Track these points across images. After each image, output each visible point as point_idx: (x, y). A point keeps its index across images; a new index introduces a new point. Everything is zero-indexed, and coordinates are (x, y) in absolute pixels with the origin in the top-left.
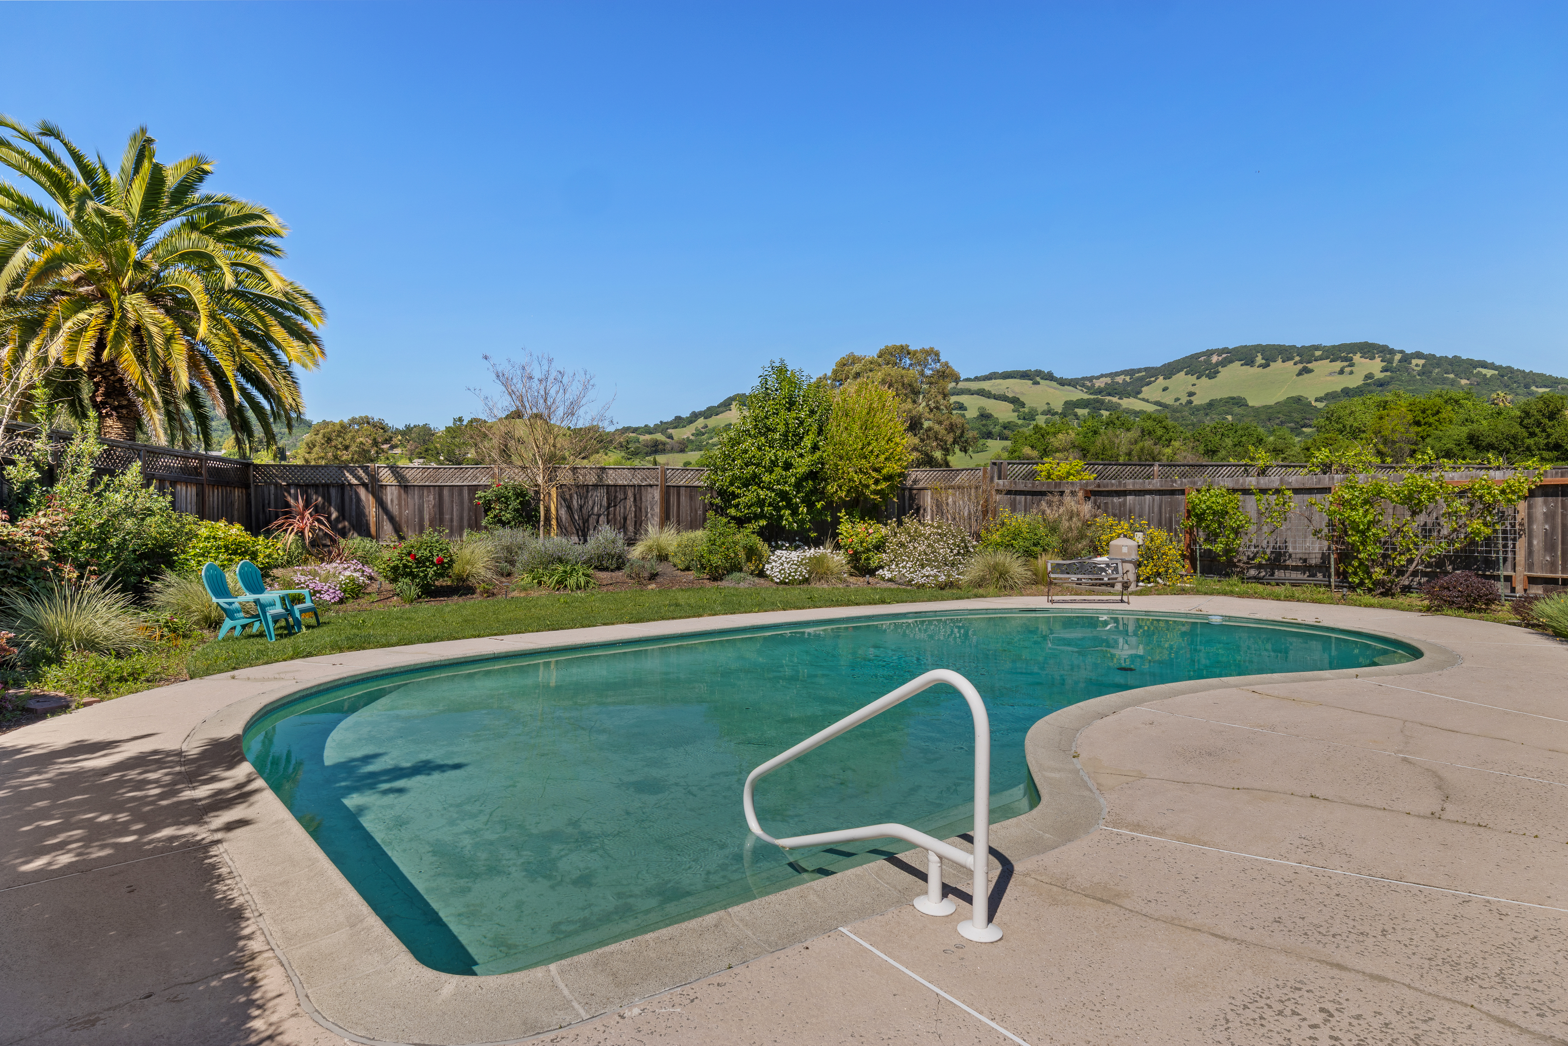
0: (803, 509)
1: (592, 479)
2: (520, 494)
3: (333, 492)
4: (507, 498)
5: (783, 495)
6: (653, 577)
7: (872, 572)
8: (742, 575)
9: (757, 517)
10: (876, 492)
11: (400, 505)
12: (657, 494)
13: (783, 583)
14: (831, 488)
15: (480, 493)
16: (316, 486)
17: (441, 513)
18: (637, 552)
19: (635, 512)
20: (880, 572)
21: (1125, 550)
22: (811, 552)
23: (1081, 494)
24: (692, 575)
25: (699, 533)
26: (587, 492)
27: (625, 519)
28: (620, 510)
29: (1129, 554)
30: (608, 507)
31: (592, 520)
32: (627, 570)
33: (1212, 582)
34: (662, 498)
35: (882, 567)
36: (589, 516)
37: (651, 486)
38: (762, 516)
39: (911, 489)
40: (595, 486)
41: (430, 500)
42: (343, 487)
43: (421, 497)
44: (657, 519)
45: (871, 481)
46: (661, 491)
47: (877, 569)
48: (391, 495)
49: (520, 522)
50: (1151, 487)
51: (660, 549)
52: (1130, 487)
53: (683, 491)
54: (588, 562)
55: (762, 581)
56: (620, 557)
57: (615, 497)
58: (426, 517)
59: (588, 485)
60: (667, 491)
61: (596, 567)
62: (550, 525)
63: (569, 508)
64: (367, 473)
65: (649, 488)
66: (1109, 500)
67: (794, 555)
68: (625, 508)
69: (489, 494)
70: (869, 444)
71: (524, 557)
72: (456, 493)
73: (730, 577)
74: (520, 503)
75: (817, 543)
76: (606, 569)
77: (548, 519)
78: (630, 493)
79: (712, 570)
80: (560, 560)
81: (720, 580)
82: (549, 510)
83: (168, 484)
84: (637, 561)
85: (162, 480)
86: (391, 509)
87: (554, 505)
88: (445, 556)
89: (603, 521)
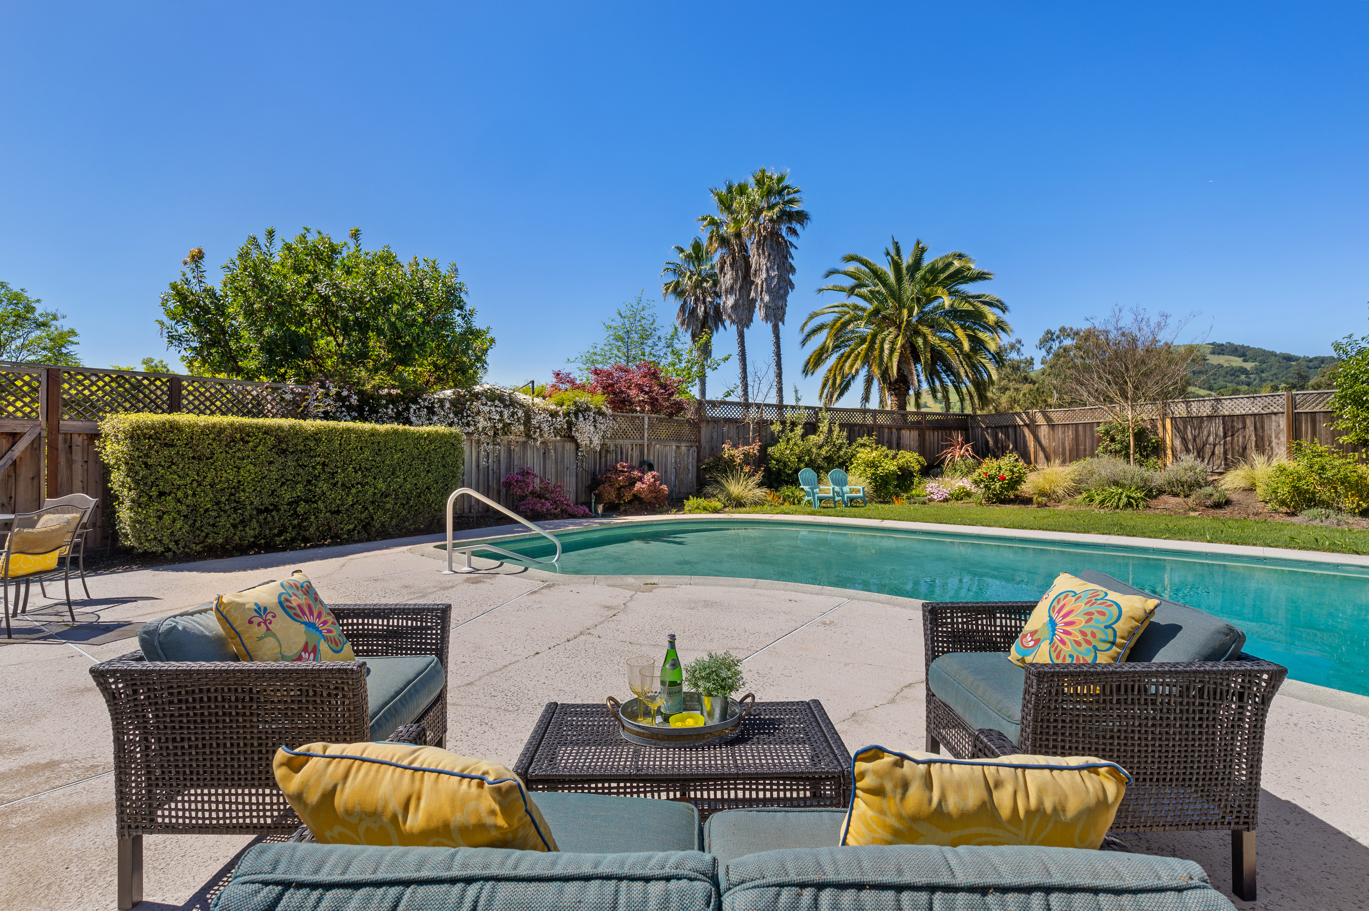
1: (1206, 411)
3: (1010, 430)
6: (1219, 505)
8: (1327, 512)
11: (1049, 438)
12: (1283, 422)
16: (1001, 427)
17: (1077, 445)
19: (1256, 442)
24: (1269, 507)
26: (1202, 421)
27: (1244, 448)
28: (1238, 438)
30: (1225, 436)
31: (1208, 450)
32: (1193, 497)
34: (1289, 422)
36: (1204, 445)
37: (1275, 414)
40: (1210, 417)
41: (1070, 433)
42: (1015, 427)
43: (1064, 433)
44: (1283, 449)
46: (1289, 416)
48: (1044, 432)
57: (1233, 427)
58: (1067, 448)
59: (1202, 417)
62: (1165, 455)
63: (1184, 438)
64: (1029, 417)
65: (1273, 417)
68: (1244, 437)
72: (1088, 429)
73: (1308, 512)
77: (1162, 449)
78: (1249, 422)
79: (1283, 503)
80: (1116, 483)
81: (1293, 514)
82: (1164, 440)
83: (894, 430)
84: (1209, 489)
85: (890, 428)
86: (1044, 442)
87: (1169, 436)
88: (1008, 475)
89: (1219, 450)
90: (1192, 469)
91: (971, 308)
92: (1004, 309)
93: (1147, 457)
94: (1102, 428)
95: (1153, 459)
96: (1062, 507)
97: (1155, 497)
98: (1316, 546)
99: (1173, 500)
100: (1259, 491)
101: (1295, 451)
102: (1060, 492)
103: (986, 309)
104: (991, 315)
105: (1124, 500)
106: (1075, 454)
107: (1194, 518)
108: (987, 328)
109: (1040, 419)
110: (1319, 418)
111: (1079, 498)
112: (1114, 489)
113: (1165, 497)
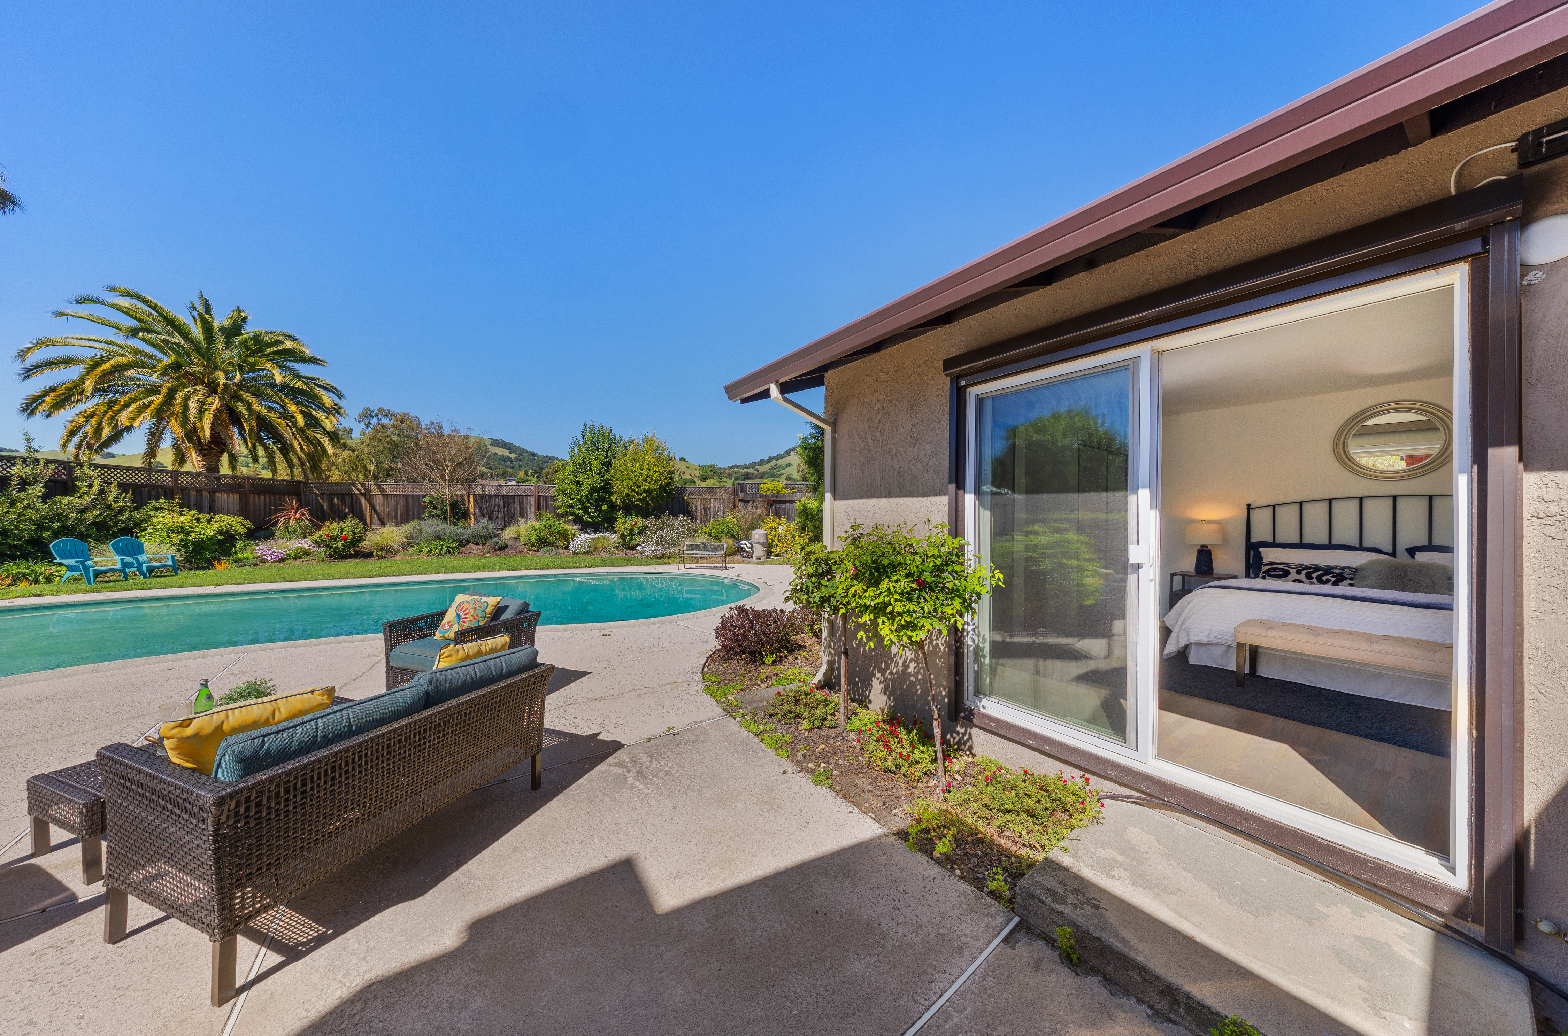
0: (592, 510)
1: (494, 491)
3: (347, 498)
5: (580, 502)
6: (502, 549)
7: (633, 548)
8: (552, 548)
10: (639, 500)
11: (384, 505)
12: (532, 500)
13: (574, 553)
14: (613, 498)
15: (424, 499)
16: (337, 495)
17: (407, 510)
18: (504, 534)
19: (520, 510)
20: (638, 548)
22: (599, 535)
26: (491, 499)
27: (514, 514)
28: (510, 509)
29: (759, 539)
30: (504, 507)
31: (494, 515)
32: (487, 544)
34: (536, 503)
35: (639, 545)
36: (492, 512)
37: (529, 495)
39: (687, 499)
40: (496, 496)
41: (402, 502)
42: (352, 495)
43: (396, 501)
45: (635, 494)
46: (535, 498)
47: (636, 546)
48: (378, 500)
51: (517, 532)
55: (563, 552)
56: (487, 537)
57: (508, 502)
58: (399, 513)
59: (491, 496)
60: (539, 499)
63: (480, 508)
64: (364, 488)
65: (528, 497)
67: (588, 537)
68: (514, 508)
72: (416, 499)
73: (543, 550)
75: (602, 530)
77: (467, 515)
78: (516, 499)
79: (533, 545)
80: (439, 538)
81: (537, 551)
82: (468, 509)
83: (205, 493)
84: (496, 539)
85: (199, 491)
86: (378, 508)
87: (471, 505)
88: (350, 536)
89: (501, 515)
90: (487, 527)
91: (305, 387)
92: (340, 397)
93: (458, 519)
94: (427, 499)
95: (462, 522)
96: (398, 558)
97: (464, 546)
98: (548, 567)
99: (475, 547)
100: (522, 539)
101: (538, 517)
102: (396, 547)
103: (321, 392)
104: (328, 399)
105: (445, 549)
106: (404, 518)
107: (489, 557)
108: (322, 407)
109: (375, 490)
110: (549, 499)
111: (412, 550)
112: (437, 542)
113: (470, 546)
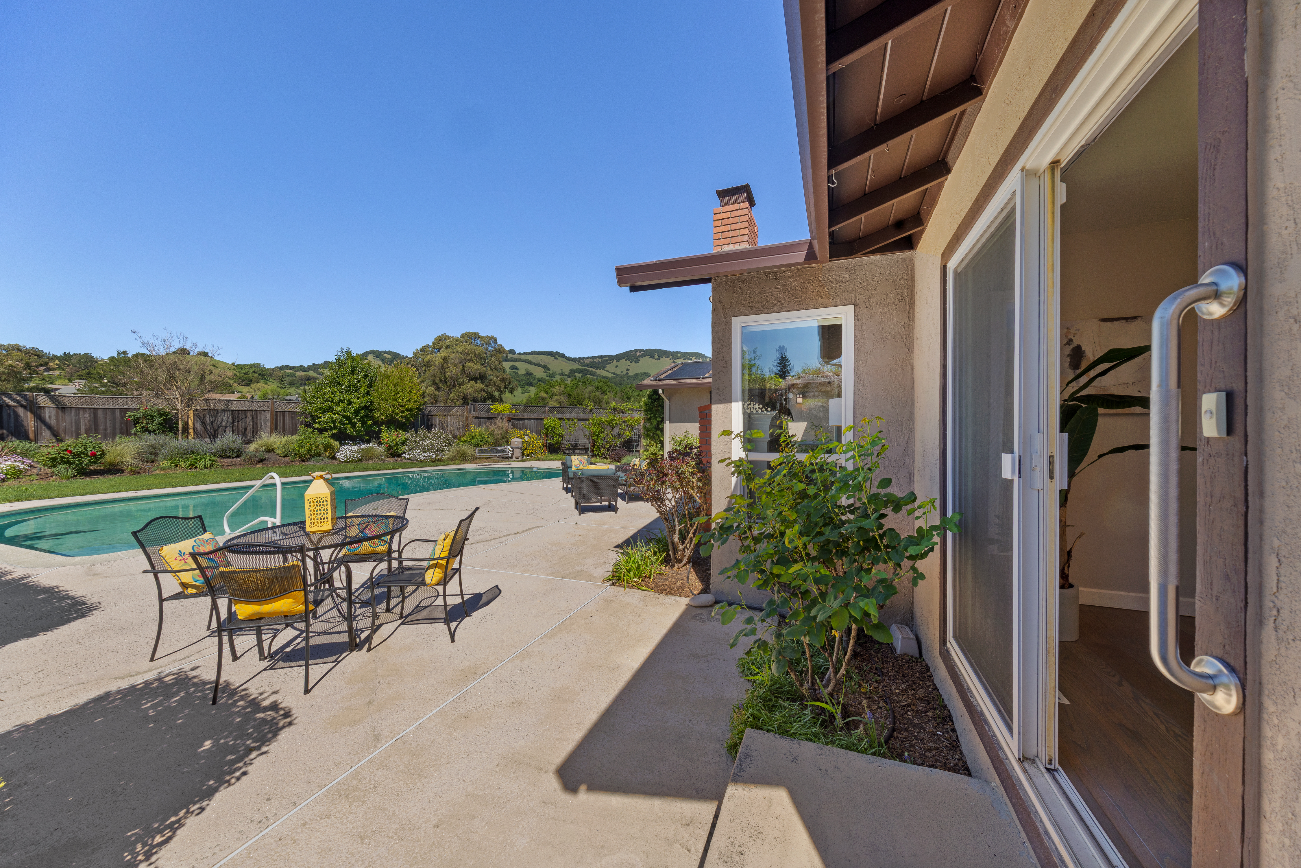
0: (359, 425)
2: (163, 414)
4: (152, 417)
5: (347, 418)
6: (262, 461)
7: (399, 456)
8: (321, 458)
9: (331, 429)
10: (402, 417)
12: (268, 416)
13: (345, 462)
14: (376, 414)
15: (129, 413)
17: (96, 425)
18: (252, 447)
19: (253, 425)
20: (404, 455)
21: (516, 443)
22: (364, 446)
23: (506, 419)
24: (289, 459)
25: (295, 437)
26: (217, 413)
27: (245, 429)
28: (242, 424)
29: (518, 445)
30: (233, 422)
31: (221, 430)
32: (243, 457)
33: (553, 456)
34: (272, 418)
35: (405, 453)
36: (219, 427)
37: (264, 411)
38: (335, 428)
39: (428, 415)
40: (223, 411)
41: (86, 417)
43: (78, 415)
44: (268, 429)
45: (399, 412)
46: (271, 413)
47: (402, 454)
48: (49, 414)
49: (163, 431)
50: (533, 417)
51: (267, 445)
52: (526, 417)
53: (286, 414)
54: (215, 454)
55: (334, 461)
56: (239, 450)
57: (238, 417)
58: (82, 427)
59: (217, 410)
60: (275, 415)
61: (221, 456)
62: (188, 433)
63: (203, 423)
64: (26, 400)
65: (263, 412)
66: (518, 422)
67: (354, 448)
68: (245, 423)
69: (137, 414)
70: (398, 393)
71: (165, 451)
72: (109, 413)
73: (313, 459)
74: (164, 419)
75: (368, 442)
76: (229, 457)
77: (186, 429)
78: (249, 415)
80: (192, 452)
81: (305, 461)
82: (187, 424)
84: (252, 453)
87: (190, 420)
89: (229, 430)
90: (236, 441)
99: (229, 461)
100: (277, 451)
111: (163, 464)
112: (194, 456)
